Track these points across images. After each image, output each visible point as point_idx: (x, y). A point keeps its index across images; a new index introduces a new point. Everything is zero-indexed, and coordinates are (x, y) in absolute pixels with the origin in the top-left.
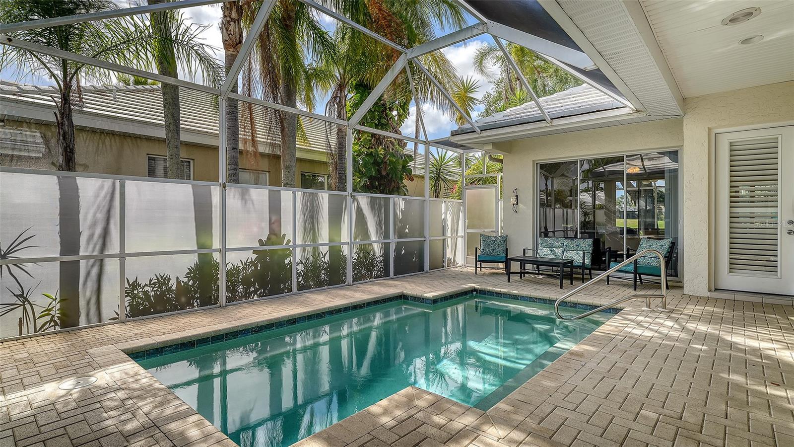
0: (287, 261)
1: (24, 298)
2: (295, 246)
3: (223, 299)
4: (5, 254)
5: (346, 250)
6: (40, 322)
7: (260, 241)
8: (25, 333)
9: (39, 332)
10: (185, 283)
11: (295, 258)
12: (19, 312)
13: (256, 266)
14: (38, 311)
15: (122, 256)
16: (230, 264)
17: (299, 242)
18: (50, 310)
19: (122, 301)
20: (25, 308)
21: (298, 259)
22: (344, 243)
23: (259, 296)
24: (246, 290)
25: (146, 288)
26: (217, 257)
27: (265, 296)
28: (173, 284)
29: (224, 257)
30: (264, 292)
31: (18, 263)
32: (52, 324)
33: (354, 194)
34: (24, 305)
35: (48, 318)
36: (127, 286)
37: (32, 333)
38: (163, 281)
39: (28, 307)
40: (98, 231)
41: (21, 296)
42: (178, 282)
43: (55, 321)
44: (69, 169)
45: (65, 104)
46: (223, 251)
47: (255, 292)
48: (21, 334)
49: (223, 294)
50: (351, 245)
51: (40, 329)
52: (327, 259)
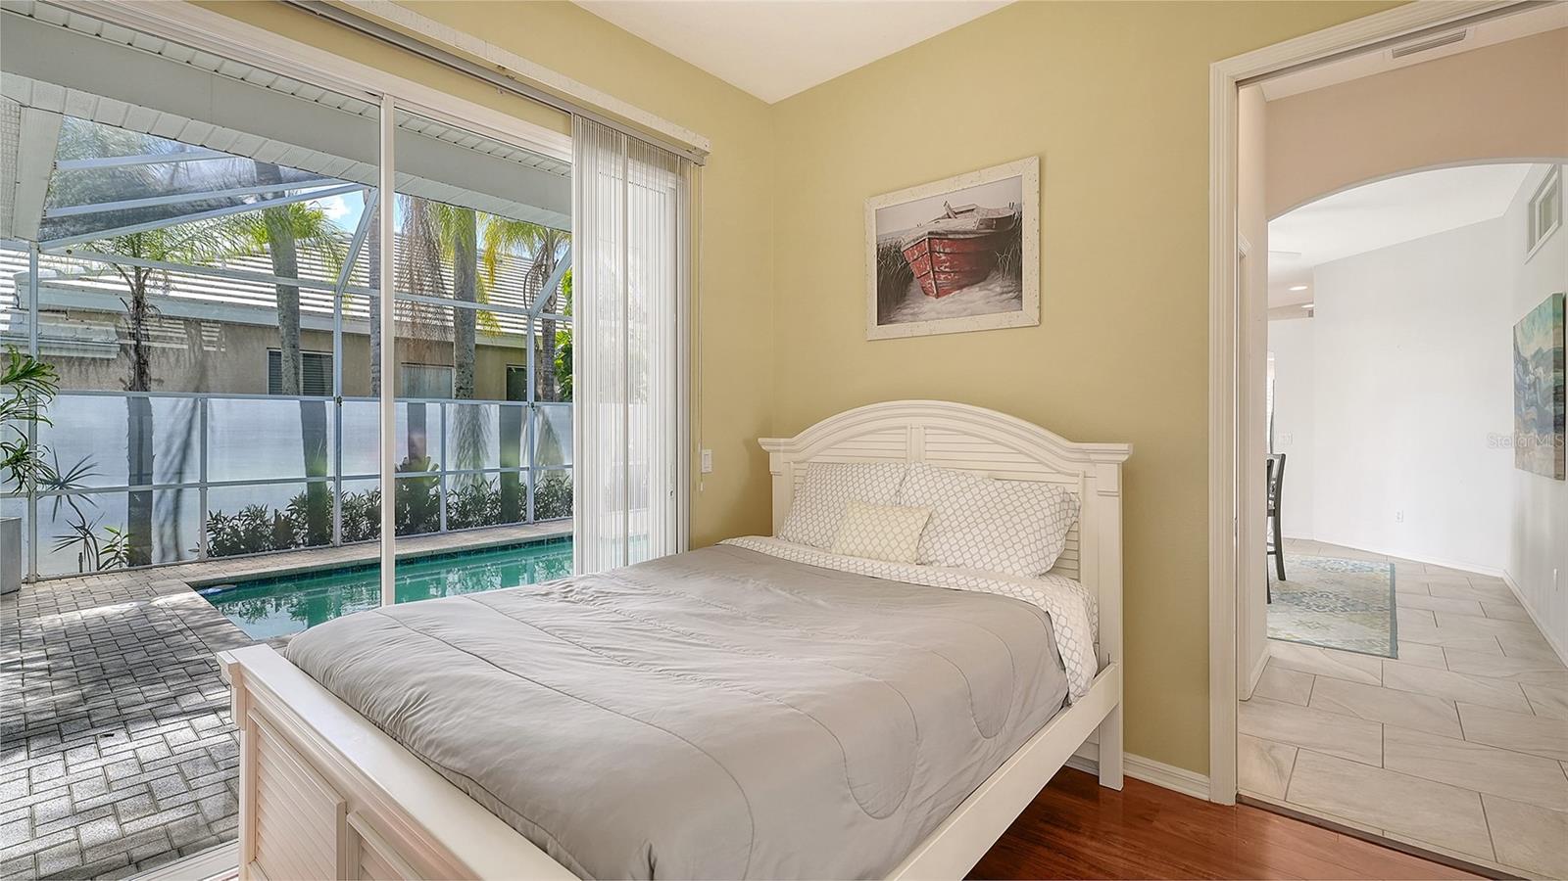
0: (432, 492)
1: (86, 530)
2: (444, 472)
3: (337, 538)
4: (65, 482)
5: (524, 478)
6: (103, 558)
7: (396, 466)
8: (86, 570)
9: (101, 570)
10: (286, 517)
11: (444, 487)
12: (80, 546)
14: (101, 546)
15: (203, 486)
16: (350, 495)
17: (450, 467)
18: (115, 545)
19: (203, 538)
20: (86, 542)
21: (450, 489)
22: (523, 469)
25: (235, 522)
26: (330, 485)
28: (270, 516)
29: (338, 486)
31: (83, 492)
32: (117, 560)
33: (536, 404)
34: (85, 538)
35: (113, 554)
36: (209, 518)
37: (94, 569)
38: (257, 514)
39: (90, 540)
40: (177, 443)
41: (83, 528)
42: (277, 516)
43: (120, 558)
44: (144, 387)
45: (138, 307)
46: (338, 478)
48: (81, 571)
49: (338, 531)
50: (533, 470)
51: (103, 566)
52: (497, 487)
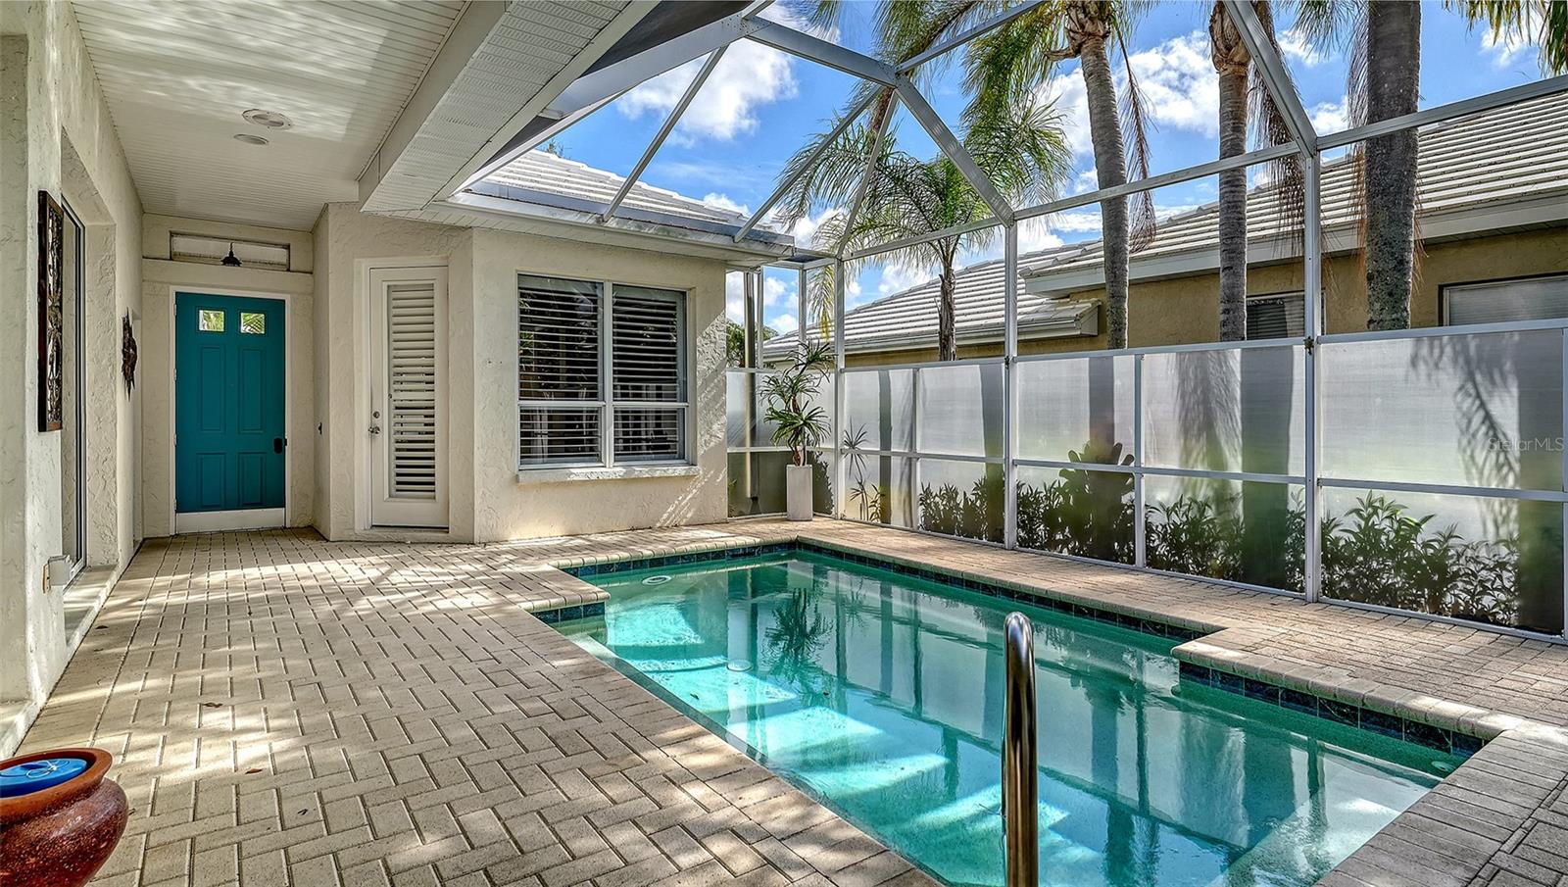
0: (1125, 499)
2: (1139, 470)
3: (1010, 537)
4: (855, 444)
7: (1072, 454)
10: (973, 503)
11: (1139, 496)
13: (1066, 499)
14: (869, 501)
18: (876, 502)
23: (1072, 552)
24: (1051, 534)
27: (1081, 555)
29: (1009, 472)
30: (1080, 549)
36: (922, 492)
39: (864, 495)
41: (861, 484)
42: (966, 499)
43: (878, 514)
46: (1008, 463)
47: (1065, 543)
49: (1012, 529)
50: (1311, 487)
